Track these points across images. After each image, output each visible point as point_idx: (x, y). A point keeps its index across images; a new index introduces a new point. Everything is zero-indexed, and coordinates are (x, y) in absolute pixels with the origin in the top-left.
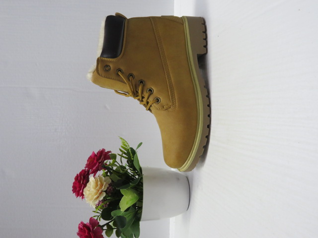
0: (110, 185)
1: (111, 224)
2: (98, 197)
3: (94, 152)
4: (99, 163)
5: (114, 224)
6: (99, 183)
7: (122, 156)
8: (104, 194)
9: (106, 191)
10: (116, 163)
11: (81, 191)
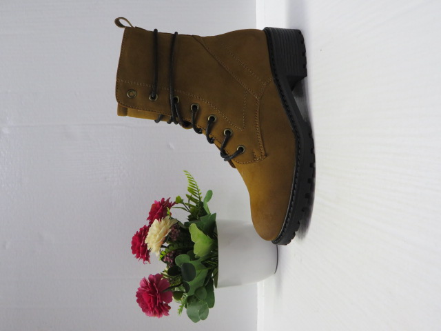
3: (155, 201)
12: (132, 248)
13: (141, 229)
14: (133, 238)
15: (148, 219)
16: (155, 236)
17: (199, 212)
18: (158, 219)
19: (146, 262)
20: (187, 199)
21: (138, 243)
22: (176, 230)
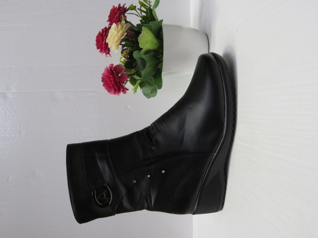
3: (114, 7)
4: (120, 11)
8: (126, 34)
12: (96, 45)
13: (102, 30)
14: (97, 37)
15: (108, 21)
16: (114, 38)
17: (149, 18)
18: (116, 23)
19: (108, 55)
20: (140, 5)
21: (101, 41)
22: (130, 32)
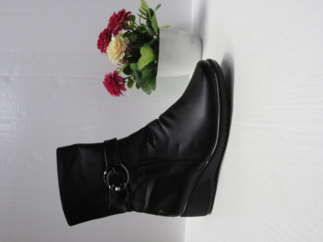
0: (129, 46)
1: (132, 78)
2: (119, 56)
3: (115, 14)
4: (120, 24)
5: (135, 78)
6: (119, 44)
7: (141, 16)
9: (125, 52)
10: (135, 25)
11: (105, 49)
12: (98, 47)
13: (103, 32)
18: (115, 35)
